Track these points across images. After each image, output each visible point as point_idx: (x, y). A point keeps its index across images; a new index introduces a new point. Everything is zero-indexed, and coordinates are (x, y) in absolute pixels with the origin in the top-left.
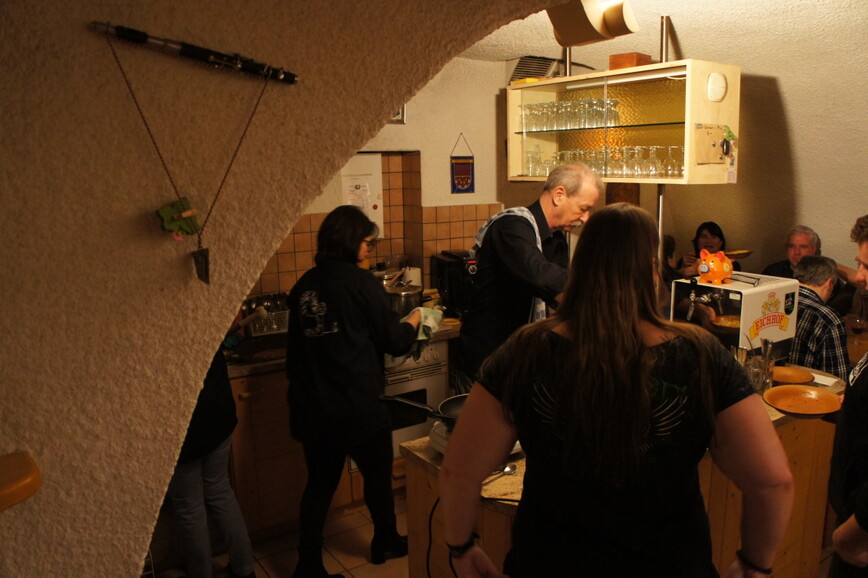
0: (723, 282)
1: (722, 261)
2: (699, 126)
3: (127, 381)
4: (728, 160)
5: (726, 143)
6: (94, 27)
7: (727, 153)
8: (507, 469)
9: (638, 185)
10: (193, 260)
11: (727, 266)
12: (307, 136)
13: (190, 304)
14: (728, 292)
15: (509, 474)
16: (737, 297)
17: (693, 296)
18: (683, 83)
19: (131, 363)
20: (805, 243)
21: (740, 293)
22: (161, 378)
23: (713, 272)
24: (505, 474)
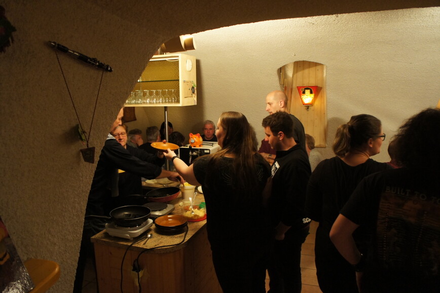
0: (200, 146)
1: (199, 137)
2: (184, 82)
3: (63, 214)
4: (194, 95)
5: (193, 88)
6: (48, 45)
7: (194, 93)
8: (149, 236)
9: (134, 107)
10: (81, 153)
11: (201, 139)
12: (113, 95)
13: (80, 174)
14: (204, 150)
15: (150, 237)
16: (208, 151)
17: (190, 153)
18: (177, 62)
19: (64, 205)
20: (211, 127)
21: (209, 150)
22: (74, 211)
23: (196, 142)
24: (149, 238)
